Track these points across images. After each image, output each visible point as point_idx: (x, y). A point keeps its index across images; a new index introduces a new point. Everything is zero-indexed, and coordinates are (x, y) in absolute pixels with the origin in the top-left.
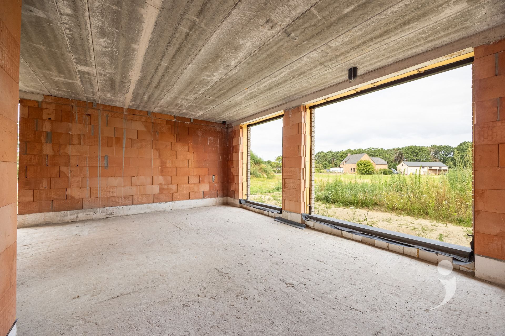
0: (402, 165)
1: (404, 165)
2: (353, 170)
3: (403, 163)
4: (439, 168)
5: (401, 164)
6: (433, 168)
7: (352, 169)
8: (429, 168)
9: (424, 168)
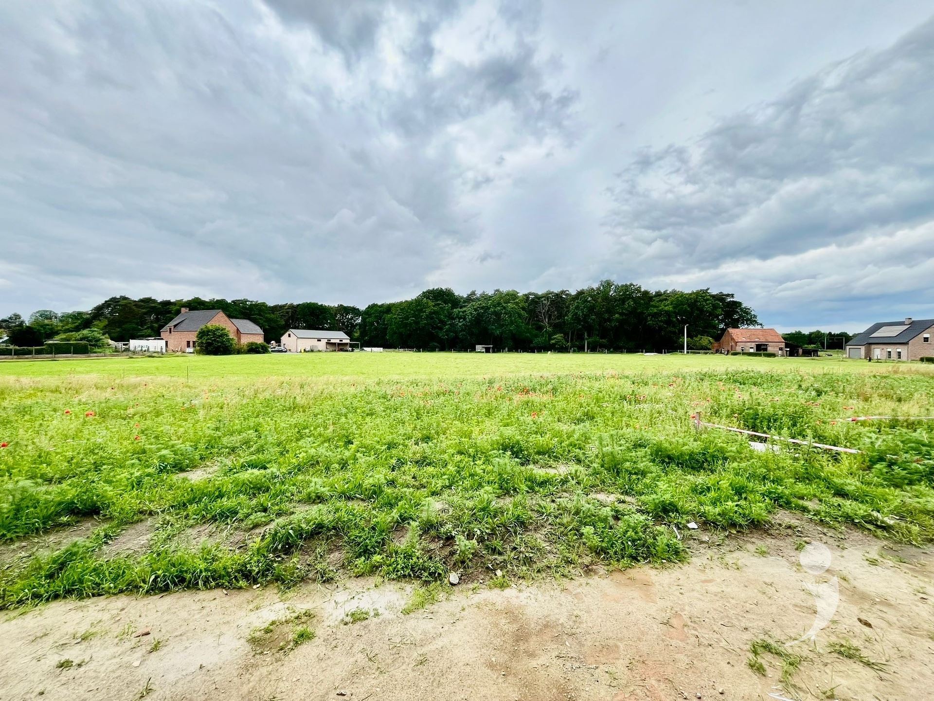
0: (289, 336)
1: (292, 335)
2: (191, 344)
3: (290, 333)
4: (340, 341)
5: (287, 334)
6: (332, 341)
7: (188, 343)
8: (326, 341)
9: (320, 340)
